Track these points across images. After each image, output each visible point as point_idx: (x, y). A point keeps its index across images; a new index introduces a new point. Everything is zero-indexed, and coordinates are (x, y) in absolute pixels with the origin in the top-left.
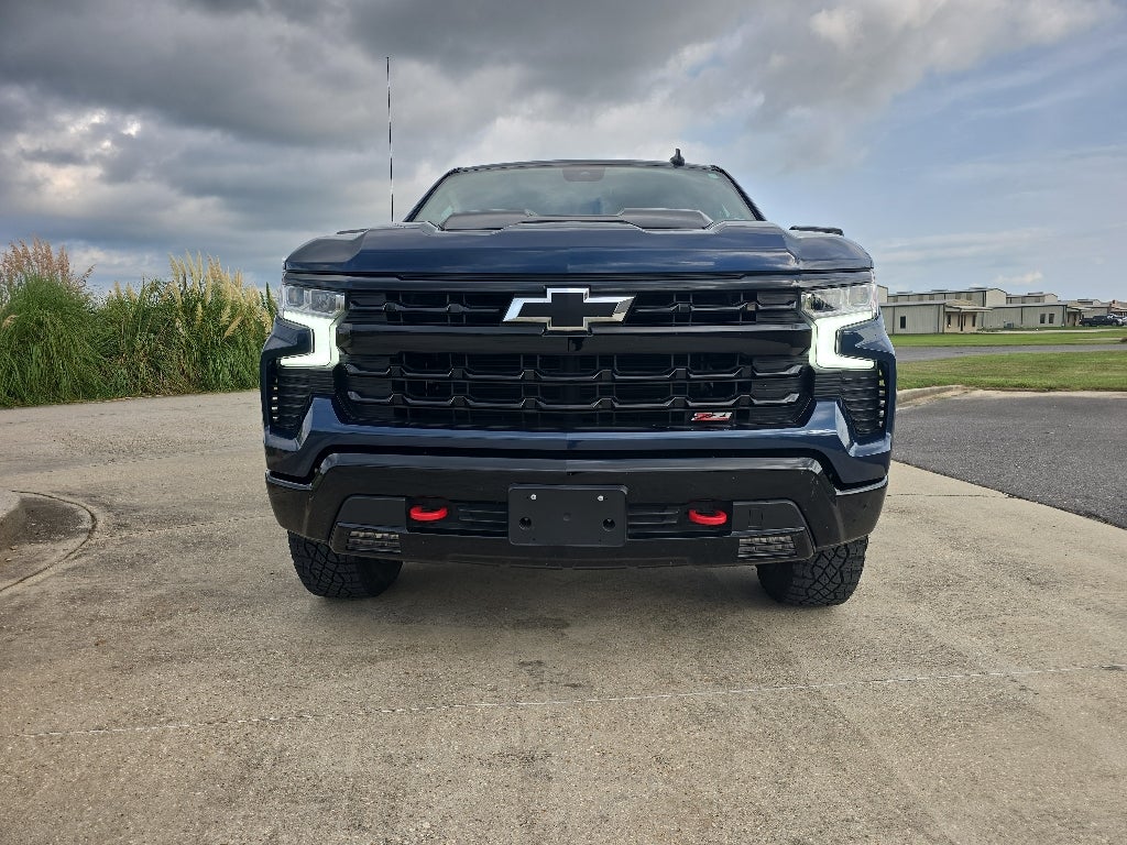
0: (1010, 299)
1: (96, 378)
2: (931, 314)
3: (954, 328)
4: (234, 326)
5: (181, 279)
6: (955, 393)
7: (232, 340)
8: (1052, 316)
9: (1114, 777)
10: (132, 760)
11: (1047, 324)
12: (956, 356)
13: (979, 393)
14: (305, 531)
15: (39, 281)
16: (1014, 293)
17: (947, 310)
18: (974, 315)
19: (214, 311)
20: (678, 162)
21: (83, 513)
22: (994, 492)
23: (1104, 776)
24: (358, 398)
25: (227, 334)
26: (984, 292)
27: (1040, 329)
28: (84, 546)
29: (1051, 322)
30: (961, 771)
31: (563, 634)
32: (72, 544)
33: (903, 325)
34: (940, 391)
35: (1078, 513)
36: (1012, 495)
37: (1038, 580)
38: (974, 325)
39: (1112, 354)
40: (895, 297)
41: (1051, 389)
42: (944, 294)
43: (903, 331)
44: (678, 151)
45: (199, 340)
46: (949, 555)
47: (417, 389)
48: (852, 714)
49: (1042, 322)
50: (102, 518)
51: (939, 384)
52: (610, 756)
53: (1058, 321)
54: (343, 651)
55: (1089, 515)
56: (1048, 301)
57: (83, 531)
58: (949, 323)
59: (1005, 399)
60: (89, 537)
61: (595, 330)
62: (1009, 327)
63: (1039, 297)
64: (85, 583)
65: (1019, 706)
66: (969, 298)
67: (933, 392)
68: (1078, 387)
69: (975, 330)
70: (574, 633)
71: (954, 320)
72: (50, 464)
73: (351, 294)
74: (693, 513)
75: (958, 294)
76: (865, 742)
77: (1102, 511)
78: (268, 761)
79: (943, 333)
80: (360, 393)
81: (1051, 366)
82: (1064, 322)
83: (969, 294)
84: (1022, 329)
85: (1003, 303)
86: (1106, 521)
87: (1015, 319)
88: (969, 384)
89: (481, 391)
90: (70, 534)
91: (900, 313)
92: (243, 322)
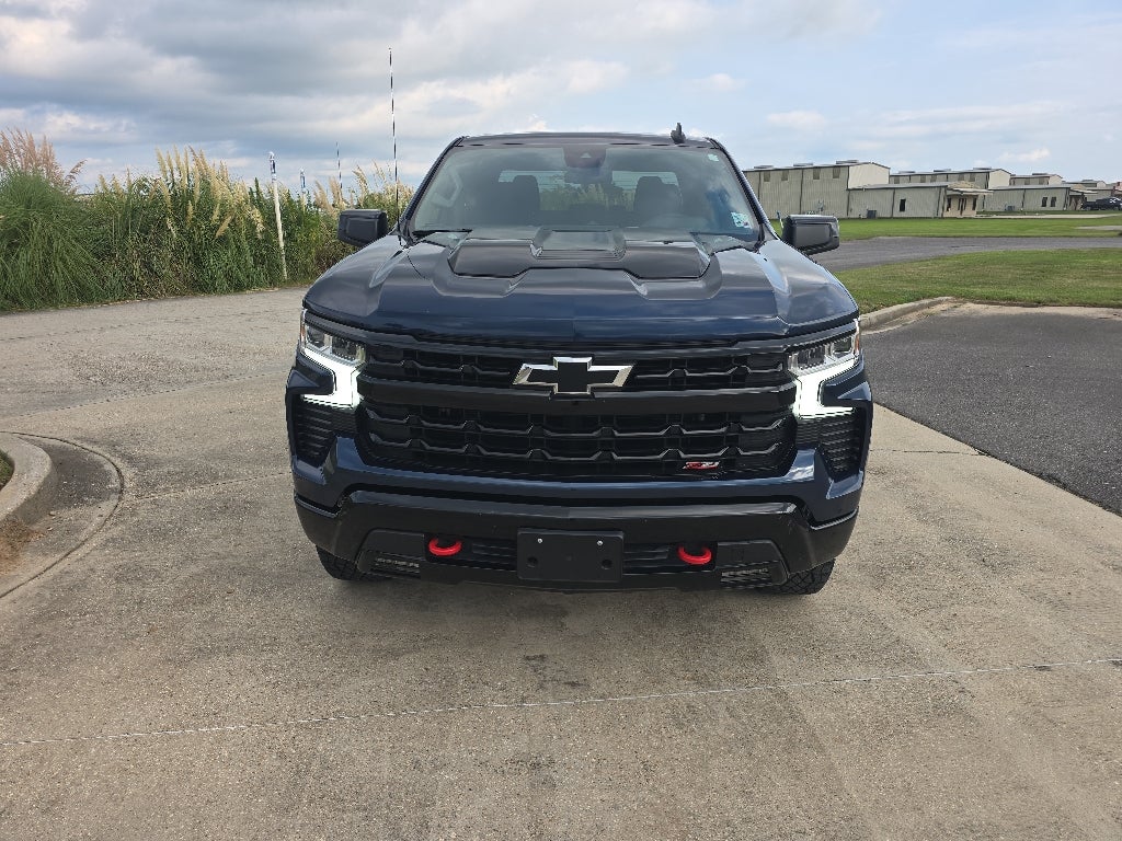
0: (1014, 179)
1: (91, 281)
2: (931, 197)
3: (953, 212)
4: (225, 226)
5: (169, 174)
6: (943, 307)
7: (223, 239)
8: (1054, 200)
9: (1026, 788)
10: (199, 764)
11: (1048, 207)
12: (953, 251)
13: (970, 307)
14: (333, 548)
15: (22, 175)
16: (1018, 174)
17: (949, 193)
18: (975, 198)
19: (204, 210)
20: (678, 138)
21: (109, 467)
22: (964, 447)
23: (1018, 788)
24: (379, 441)
25: (218, 234)
26: (987, 173)
27: (1041, 212)
28: (117, 510)
29: (1053, 205)
30: (899, 780)
31: (563, 624)
32: (106, 507)
33: (902, 208)
34: (929, 306)
35: (1040, 476)
36: (984, 452)
37: (994, 560)
38: (974, 209)
39: (1105, 253)
40: (896, 178)
41: (1039, 303)
42: (947, 175)
43: (903, 214)
44: (680, 127)
45: (190, 240)
46: (914, 528)
47: (435, 437)
48: (812, 716)
49: (1044, 205)
50: (128, 473)
51: (929, 297)
52: (605, 762)
53: (1059, 205)
54: (368, 642)
55: (1051, 479)
56: (1052, 183)
57: (112, 490)
58: (949, 206)
59: (993, 318)
60: (120, 499)
61: (598, 395)
62: (1010, 210)
63: (1043, 178)
64: (125, 557)
65: (958, 710)
66: (972, 180)
67: (922, 307)
68: (1066, 301)
69: (973, 214)
70: (571, 623)
71: (955, 204)
72: (63, 397)
73: (371, 352)
74: (681, 551)
75: (961, 175)
76: (821, 749)
77: (1064, 476)
78: (315, 767)
79: (943, 218)
80: (381, 436)
81: (1043, 268)
82: (1065, 205)
83: (972, 175)
84: (1023, 213)
85: (1005, 184)
86: (1064, 487)
87: (1016, 202)
88: (958, 296)
89: (493, 442)
90: (101, 497)
91: (900, 196)
92: (233, 220)
